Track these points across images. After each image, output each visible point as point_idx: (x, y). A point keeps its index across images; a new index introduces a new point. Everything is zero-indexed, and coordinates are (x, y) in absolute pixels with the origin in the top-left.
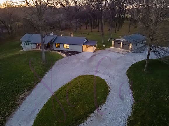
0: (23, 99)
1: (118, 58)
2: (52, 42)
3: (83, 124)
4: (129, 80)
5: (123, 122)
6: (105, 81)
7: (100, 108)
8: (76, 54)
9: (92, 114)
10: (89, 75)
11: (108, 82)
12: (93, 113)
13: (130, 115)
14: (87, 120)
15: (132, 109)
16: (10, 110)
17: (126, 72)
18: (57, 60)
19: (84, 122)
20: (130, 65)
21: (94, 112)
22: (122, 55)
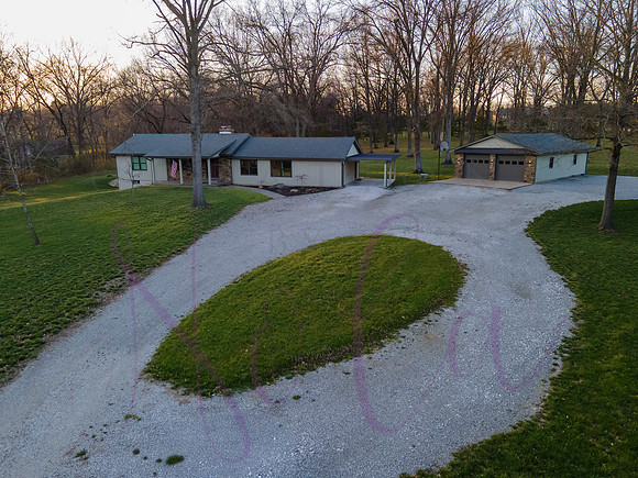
0: (118, 291)
1: (485, 199)
2: (229, 153)
3: (366, 356)
4: (541, 248)
5: (542, 355)
6: (445, 249)
7: (432, 316)
8: (317, 192)
9: (403, 332)
11: (455, 253)
12: (406, 328)
13: (570, 335)
14: (382, 346)
15: (575, 320)
16: (63, 315)
17: (526, 231)
19: (368, 352)
20: (539, 213)
21: (411, 326)
22: (502, 193)
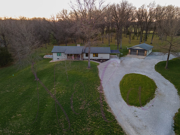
1: (142, 62)
2: (83, 52)
4: (160, 74)
6: (146, 76)
7: (156, 90)
8: (106, 61)
10: (133, 74)
12: (155, 93)
13: (177, 91)
18: (96, 66)
19: (154, 98)
22: (143, 60)
